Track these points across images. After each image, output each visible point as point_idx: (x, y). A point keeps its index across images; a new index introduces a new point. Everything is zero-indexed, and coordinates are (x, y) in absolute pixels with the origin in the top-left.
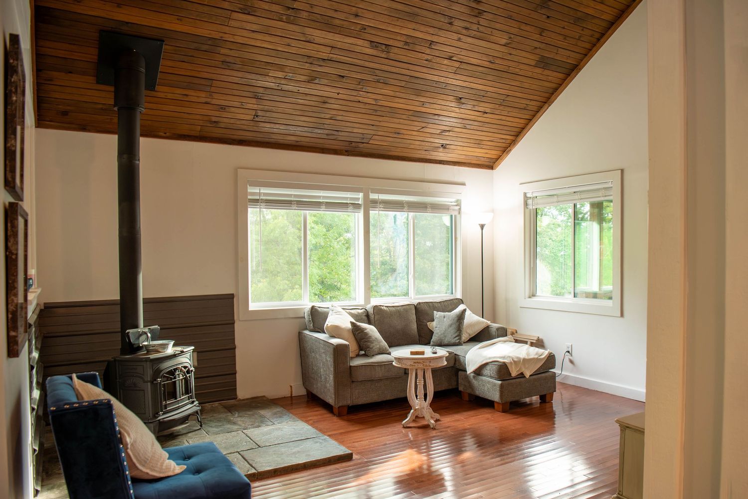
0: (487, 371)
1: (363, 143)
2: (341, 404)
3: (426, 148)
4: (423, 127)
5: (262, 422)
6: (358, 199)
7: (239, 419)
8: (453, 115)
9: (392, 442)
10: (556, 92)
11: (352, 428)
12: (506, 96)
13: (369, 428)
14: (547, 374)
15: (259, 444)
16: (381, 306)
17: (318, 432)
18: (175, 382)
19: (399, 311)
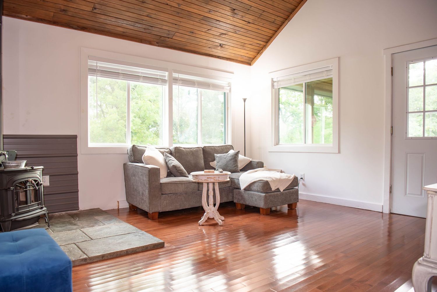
0: (255, 187)
1: (169, 38)
2: (154, 211)
3: (210, 46)
4: (209, 30)
5: (96, 223)
6: (165, 76)
7: (78, 222)
8: (229, 22)
9: (193, 234)
10: (293, 12)
11: (161, 227)
12: (263, 11)
13: (175, 226)
14: (293, 190)
15: (91, 237)
16: (180, 147)
17: (137, 229)
18: (26, 190)
19: (192, 151)
